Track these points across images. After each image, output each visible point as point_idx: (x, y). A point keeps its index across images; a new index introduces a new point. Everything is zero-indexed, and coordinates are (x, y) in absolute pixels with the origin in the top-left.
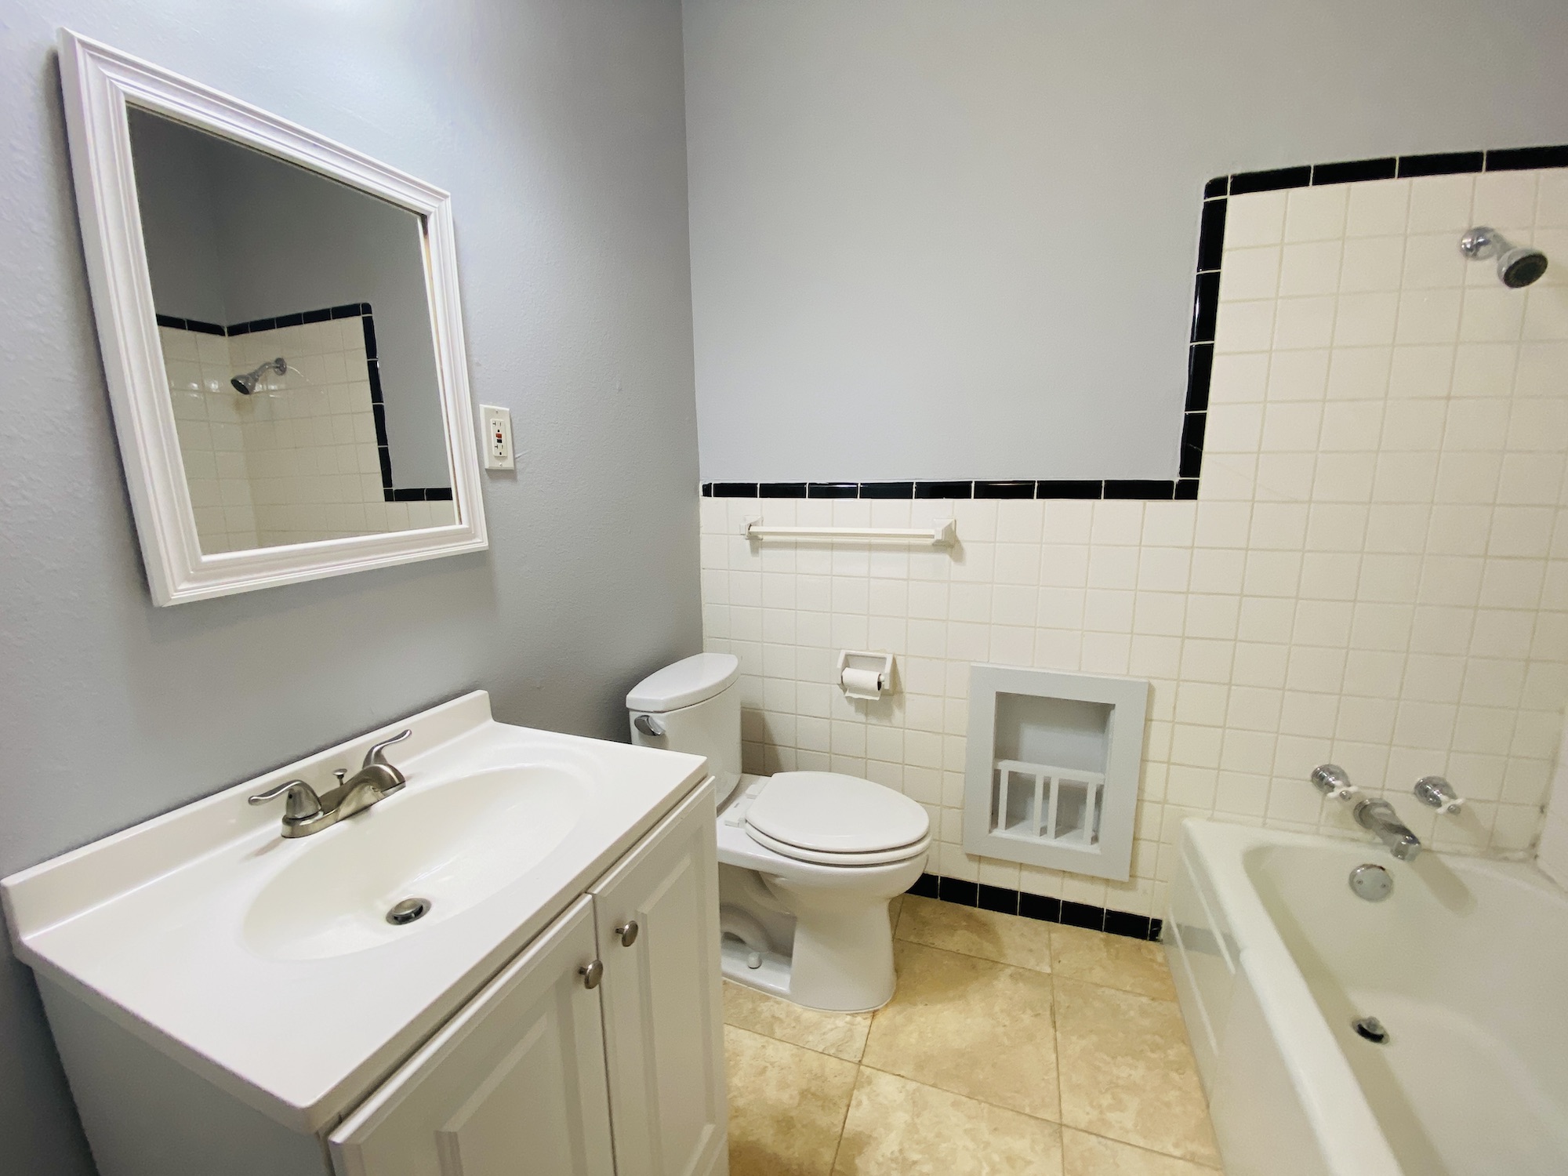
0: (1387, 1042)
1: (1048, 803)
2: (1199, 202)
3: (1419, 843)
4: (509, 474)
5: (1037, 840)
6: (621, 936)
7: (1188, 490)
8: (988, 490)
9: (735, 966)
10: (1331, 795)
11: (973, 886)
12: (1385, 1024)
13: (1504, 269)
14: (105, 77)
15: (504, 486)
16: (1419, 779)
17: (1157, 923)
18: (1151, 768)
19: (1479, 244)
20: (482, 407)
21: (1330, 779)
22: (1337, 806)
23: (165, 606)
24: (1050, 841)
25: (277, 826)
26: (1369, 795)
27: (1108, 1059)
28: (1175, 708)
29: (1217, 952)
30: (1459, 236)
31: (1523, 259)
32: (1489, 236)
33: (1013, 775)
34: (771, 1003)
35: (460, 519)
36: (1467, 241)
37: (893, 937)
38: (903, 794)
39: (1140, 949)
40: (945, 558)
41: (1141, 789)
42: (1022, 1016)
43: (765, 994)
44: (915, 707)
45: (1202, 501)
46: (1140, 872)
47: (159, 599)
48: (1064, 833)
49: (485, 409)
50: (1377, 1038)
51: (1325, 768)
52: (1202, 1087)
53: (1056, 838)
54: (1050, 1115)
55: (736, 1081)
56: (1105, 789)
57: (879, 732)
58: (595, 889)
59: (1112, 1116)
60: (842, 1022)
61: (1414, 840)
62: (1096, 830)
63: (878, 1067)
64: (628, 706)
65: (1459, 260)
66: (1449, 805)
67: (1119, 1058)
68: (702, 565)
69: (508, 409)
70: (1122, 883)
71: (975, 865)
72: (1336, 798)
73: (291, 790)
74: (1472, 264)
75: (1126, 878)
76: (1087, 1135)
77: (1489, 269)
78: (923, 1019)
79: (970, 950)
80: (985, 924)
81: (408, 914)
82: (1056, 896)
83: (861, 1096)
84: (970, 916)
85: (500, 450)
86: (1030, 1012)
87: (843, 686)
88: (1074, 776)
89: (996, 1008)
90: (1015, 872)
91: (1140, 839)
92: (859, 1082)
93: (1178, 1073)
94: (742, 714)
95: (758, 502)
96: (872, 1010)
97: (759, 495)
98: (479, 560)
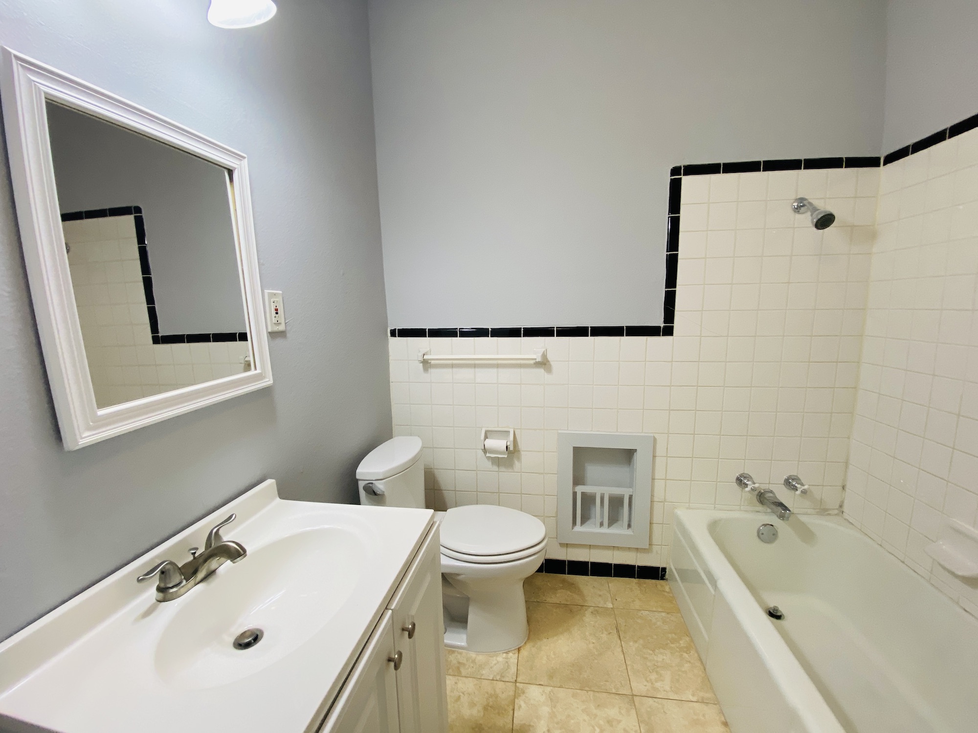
0: (784, 618)
1: (603, 508)
2: (668, 178)
3: (789, 511)
4: (283, 334)
5: (598, 530)
6: (407, 632)
7: (668, 331)
8: (565, 332)
10: (747, 489)
11: (563, 562)
12: (783, 610)
13: (815, 221)
14: (31, 81)
15: (279, 341)
16: (785, 477)
17: (664, 569)
18: (657, 482)
19: (802, 206)
20: (266, 291)
21: (745, 481)
22: (749, 495)
23: (73, 449)
24: (605, 530)
26: (764, 487)
27: (651, 652)
28: (667, 449)
29: (703, 582)
30: (792, 201)
31: (824, 216)
32: (805, 202)
33: (583, 494)
34: (456, 654)
35: (255, 367)
36: (795, 204)
38: (521, 511)
39: (656, 586)
40: (541, 371)
41: (652, 496)
42: (602, 635)
43: (452, 649)
44: (527, 459)
45: (675, 336)
46: (655, 541)
48: (613, 524)
49: (269, 293)
50: (779, 617)
51: (741, 475)
52: (700, 659)
53: (609, 527)
54: (628, 692)
56: (633, 497)
57: (506, 476)
58: (392, 606)
59: (658, 685)
60: (501, 658)
61: (787, 509)
62: (630, 521)
63: (527, 682)
64: (358, 477)
65: (793, 213)
66: (801, 489)
67: (657, 651)
68: (391, 380)
69: (281, 292)
70: (645, 549)
71: (564, 549)
72: (749, 491)
73: (164, 567)
74: (798, 216)
75: (647, 547)
76: (647, 698)
77: (807, 220)
78: (548, 648)
79: (567, 601)
80: (573, 584)
81: (249, 640)
82: (610, 562)
83: (520, 702)
84: (564, 581)
85: (277, 319)
86: (606, 632)
87: (485, 450)
88: (616, 491)
89: (587, 633)
90: (587, 551)
91: (653, 523)
92: (517, 694)
93: (687, 653)
94: (425, 473)
95: (427, 340)
96: (517, 647)
97: (427, 336)
98: (266, 392)
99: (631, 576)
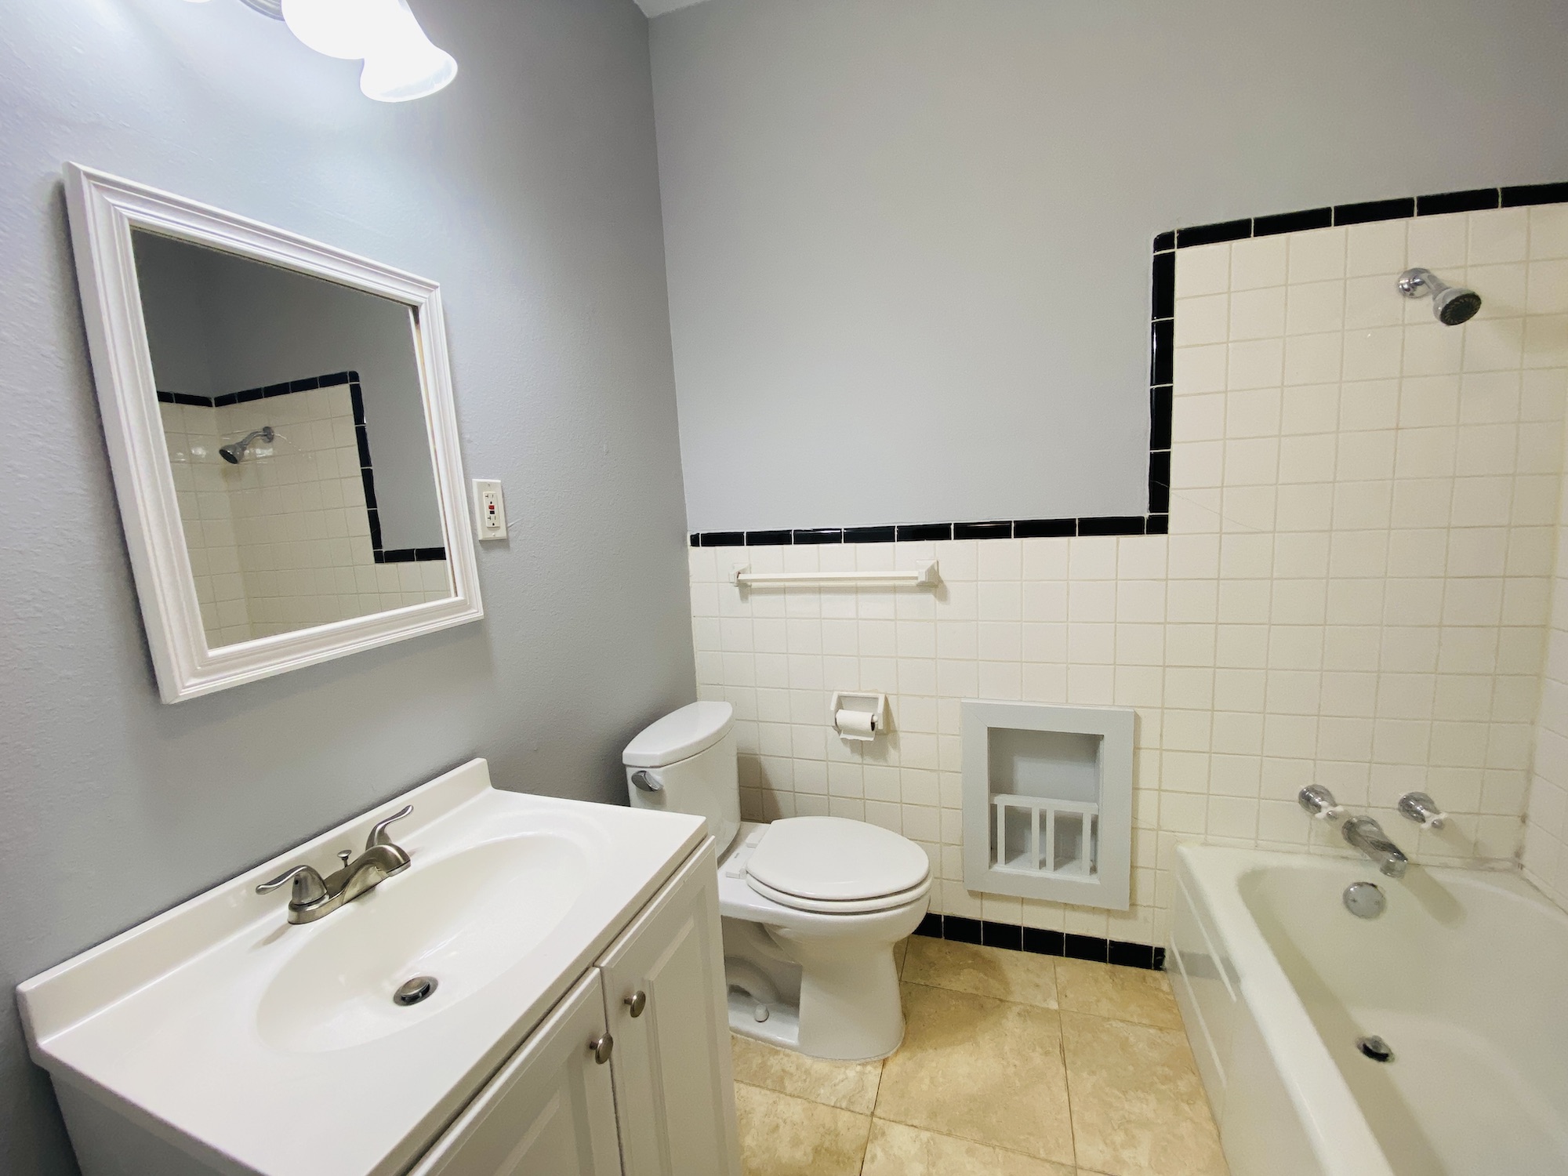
0: (1393, 1060)
1: (1045, 835)
2: (1149, 255)
3: (1407, 859)
4: (503, 543)
5: (1036, 873)
6: (629, 1008)
7: (1158, 525)
8: (967, 531)
9: (742, 1020)
10: (1318, 815)
11: (977, 923)
12: (1391, 1044)
13: (1440, 308)
14: (109, 205)
15: (497, 556)
16: (1403, 795)
17: (1160, 952)
18: (1143, 796)
19: (1417, 284)
20: (475, 481)
21: (1317, 800)
22: (1327, 827)
23: (173, 703)
24: (1048, 873)
25: (284, 912)
26: (1356, 814)
27: (1121, 1095)
28: (1161, 736)
29: (1218, 976)
30: (1397, 277)
31: (1457, 299)
32: (1424, 276)
33: (1009, 809)
34: (781, 1056)
35: (456, 592)
36: (1404, 281)
37: (900, 980)
38: (902, 835)
39: (1146, 980)
40: (930, 598)
41: (1135, 818)
42: (1032, 1055)
43: (775, 1048)
44: (910, 746)
45: (1172, 534)
46: (1140, 901)
47: (167, 697)
48: (1064, 865)
49: (479, 483)
50: (1383, 1057)
51: (1311, 789)
52: (1213, 1118)
53: (1055, 870)
54: (1068, 1160)
55: (749, 1141)
56: (1100, 820)
57: (875, 772)
58: (602, 962)
59: (1126, 1154)
60: (852, 1073)
61: (1401, 856)
62: (1094, 860)
63: (892, 1118)
64: (625, 761)
65: (1400, 299)
66: (1432, 820)
67: (1131, 1093)
68: (693, 614)
69: (500, 481)
70: (1123, 912)
71: (978, 902)
72: (1324, 819)
73: (297, 875)
74: (1410, 303)
75: (1127, 908)
77: (1426, 308)
78: (934, 1064)
79: (977, 989)
80: (990, 962)
81: (415, 993)
82: (1059, 930)
83: (876, 1149)
84: (976, 955)
85: (493, 521)
86: (1040, 1050)
87: (838, 728)
88: (1069, 807)
89: (1007, 1048)
90: (1017, 907)
91: (1137, 867)
92: (873, 1135)
93: (1188, 1104)
94: (739, 760)
95: (745, 550)
96: (882, 1058)
97: (745, 544)
98: (474, 628)
99: (1101, 958)
